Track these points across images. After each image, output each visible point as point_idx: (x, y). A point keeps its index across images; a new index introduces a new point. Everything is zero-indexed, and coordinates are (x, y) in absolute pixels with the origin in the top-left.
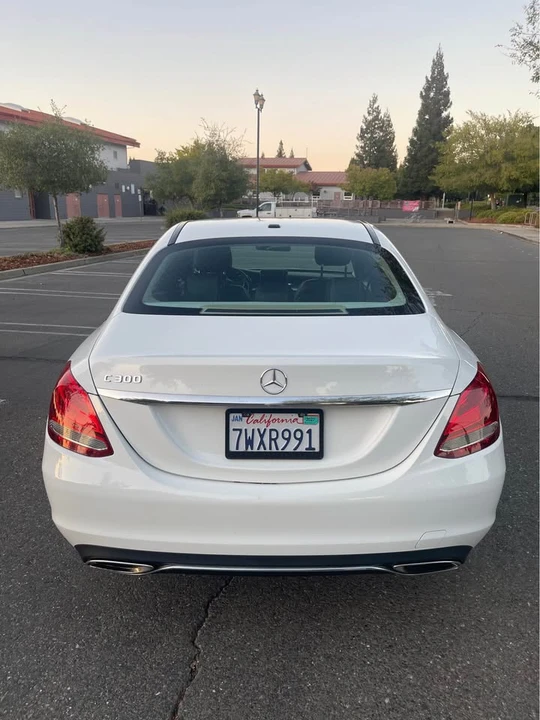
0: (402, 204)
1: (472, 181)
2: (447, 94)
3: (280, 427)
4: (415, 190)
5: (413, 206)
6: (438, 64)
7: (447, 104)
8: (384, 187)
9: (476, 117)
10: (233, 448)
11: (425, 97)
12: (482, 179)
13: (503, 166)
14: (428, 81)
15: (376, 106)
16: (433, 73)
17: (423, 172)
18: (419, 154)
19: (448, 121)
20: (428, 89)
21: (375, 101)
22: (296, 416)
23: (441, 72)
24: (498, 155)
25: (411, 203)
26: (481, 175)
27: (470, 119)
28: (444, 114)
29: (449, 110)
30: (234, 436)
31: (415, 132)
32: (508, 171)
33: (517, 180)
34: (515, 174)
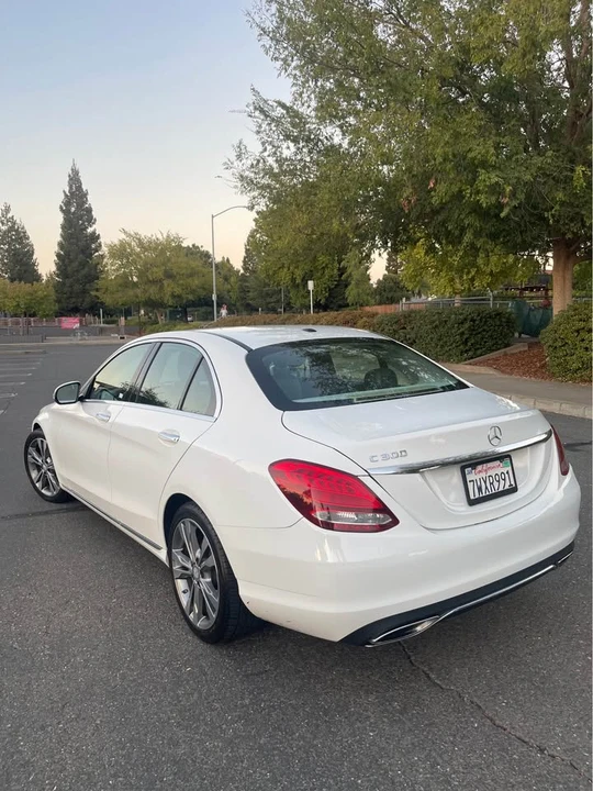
0: (60, 322)
1: (137, 297)
2: (89, 210)
3: (492, 472)
4: (72, 306)
5: (72, 323)
6: (75, 179)
7: (91, 220)
8: (42, 303)
9: (130, 235)
10: (472, 497)
11: (66, 212)
12: (147, 295)
13: (165, 283)
14: (66, 195)
15: (9, 215)
16: (71, 187)
17: (77, 287)
18: (69, 269)
19: (95, 237)
20: (68, 203)
21: (7, 210)
22: (498, 462)
23: (79, 188)
24: (158, 273)
25: (71, 320)
26: (145, 291)
27: (124, 237)
28: (90, 230)
29: (94, 226)
30: (470, 485)
31: (61, 245)
32: (170, 288)
33: (179, 296)
34: (178, 291)
